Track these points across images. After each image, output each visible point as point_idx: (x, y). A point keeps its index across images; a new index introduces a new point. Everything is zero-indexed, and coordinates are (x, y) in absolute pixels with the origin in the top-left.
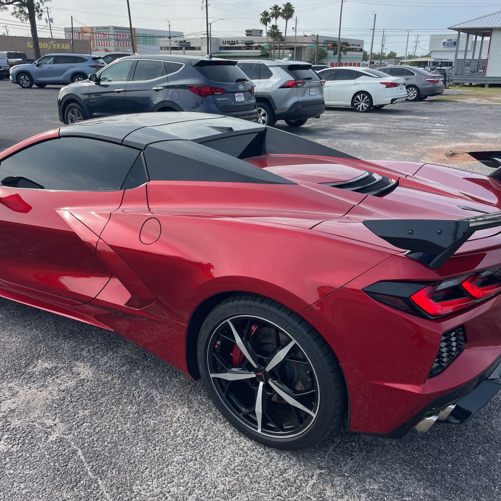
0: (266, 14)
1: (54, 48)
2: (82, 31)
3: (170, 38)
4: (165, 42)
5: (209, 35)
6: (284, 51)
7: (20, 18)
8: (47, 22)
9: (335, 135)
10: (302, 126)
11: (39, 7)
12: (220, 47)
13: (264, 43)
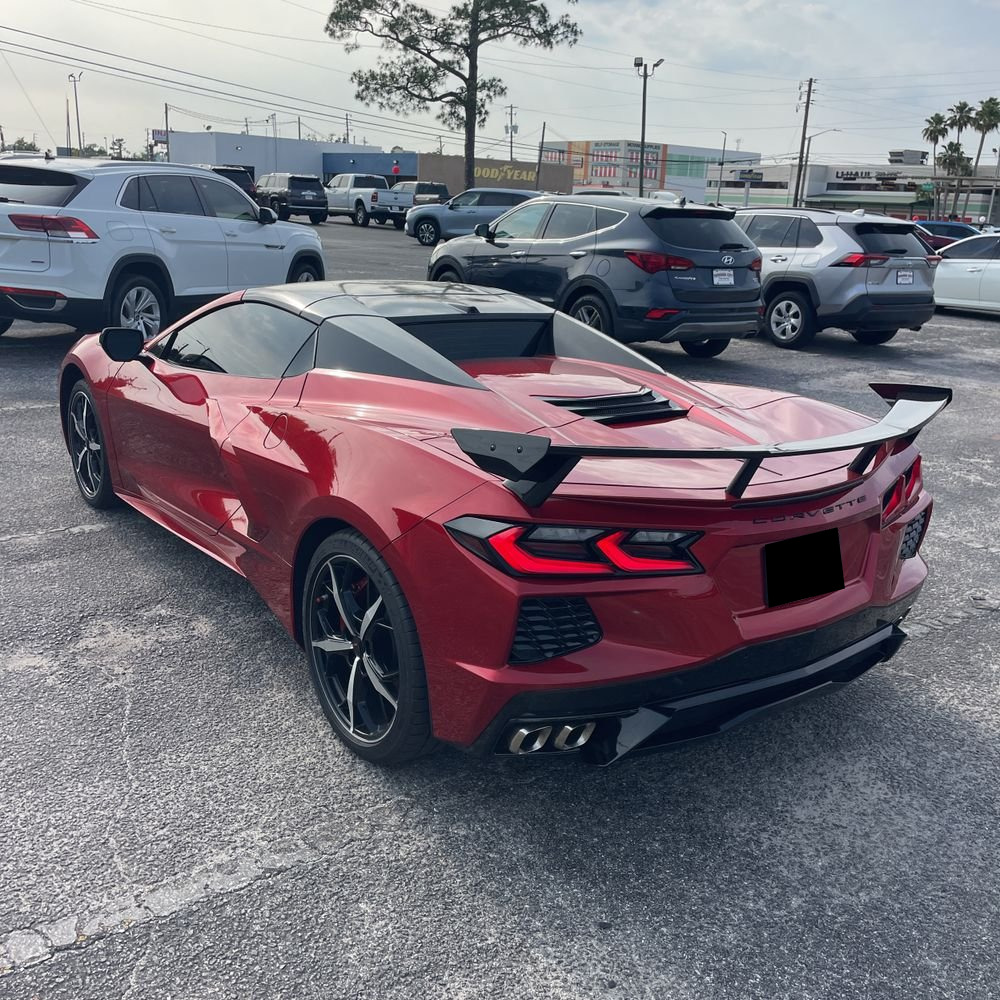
0: (938, 119)
1: (509, 177)
2: (566, 149)
3: (721, 164)
4: (713, 172)
5: (804, 159)
6: (968, 196)
7: (449, 125)
8: (507, 132)
9: (943, 366)
10: (887, 344)
11: (483, 106)
12: (828, 184)
13: (925, 178)
